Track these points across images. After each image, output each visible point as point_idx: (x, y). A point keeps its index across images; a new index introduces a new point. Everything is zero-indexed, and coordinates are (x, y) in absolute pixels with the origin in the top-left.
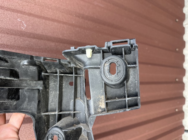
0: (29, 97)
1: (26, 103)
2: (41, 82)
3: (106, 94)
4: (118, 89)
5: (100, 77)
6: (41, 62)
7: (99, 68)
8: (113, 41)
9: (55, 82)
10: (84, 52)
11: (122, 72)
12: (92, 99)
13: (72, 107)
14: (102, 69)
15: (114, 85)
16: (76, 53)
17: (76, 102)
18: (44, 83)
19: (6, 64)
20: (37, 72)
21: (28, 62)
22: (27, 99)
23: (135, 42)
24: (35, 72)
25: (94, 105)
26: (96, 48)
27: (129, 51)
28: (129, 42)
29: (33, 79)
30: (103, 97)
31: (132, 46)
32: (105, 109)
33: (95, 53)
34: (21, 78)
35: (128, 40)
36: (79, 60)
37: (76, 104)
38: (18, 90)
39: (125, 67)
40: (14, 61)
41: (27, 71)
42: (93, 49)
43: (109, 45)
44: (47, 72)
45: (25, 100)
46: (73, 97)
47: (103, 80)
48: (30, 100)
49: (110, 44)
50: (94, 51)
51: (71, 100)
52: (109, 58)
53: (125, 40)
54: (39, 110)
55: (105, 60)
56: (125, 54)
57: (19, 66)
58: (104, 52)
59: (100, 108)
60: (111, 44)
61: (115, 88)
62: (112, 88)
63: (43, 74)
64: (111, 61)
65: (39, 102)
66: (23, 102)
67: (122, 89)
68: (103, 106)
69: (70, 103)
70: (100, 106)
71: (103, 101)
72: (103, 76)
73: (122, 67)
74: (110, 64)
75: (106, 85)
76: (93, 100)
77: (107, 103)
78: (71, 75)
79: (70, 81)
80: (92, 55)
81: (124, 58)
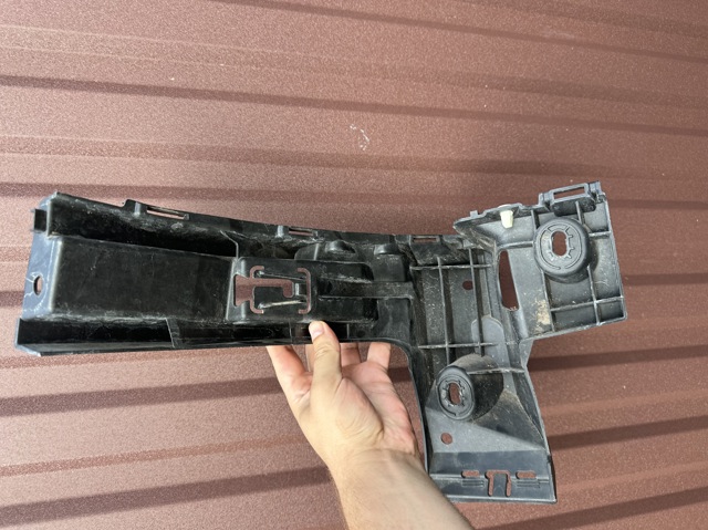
0: (394, 315)
1: (389, 324)
2: (410, 285)
3: (549, 295)
4: (576, 285)
5: (534, 262)
6: (407, 245)
7: (531, 245)
8: (554, 191)
9: (433, 284)
10: (496, 217)
11: (579, 248)
12: (521, 308)
13: (475, 336)
14: (538, 247)
15: (565, 276)
16: (481, 221)
17: (484, 323)
18: (415, 287)
19: (352, 255)
20: (401, 265)
21: (385, 248)
22: (391, 318)
23: (599, 188)
24: (398, 265)
25: (527, 320)
26: (521, 207)
27: (590, 206)
28: (587, 189)
29: (396, 279)
30: (544, 303)
31: (594, 195)
32: (550, 326)
33: (519, 216)
34: (376, 280)
35: (586, 185)
36: (487, 234)
37: (484, 328)
38: (374, 301)
39: (583, 238)
40: (364, 247)
41: (386, 266)
42: (515, 210)
43: (546, 199)
44: (416, 265)
45: (388, 319)
46: (475, 313)
47: (540, 267)
48: (397, 320)
49: (550, 196)
50: (517, 214)
51: (470, 321)
52: (549, 224)
53: (578, 186)
54: (413, 339)
55: (542, 229)
56: (583, 211)
57: (372, 257)
58: (537, 213)
59: (541, 325)
60: (552, 197)
61: (570, 283)
62: (562, 282)
63: (411, 268)
64: (554, 229)
65: (412, 322)
66: (385, 323)
67: (584, 284)
68: (546, 320)
69: (470, 328)
70: (539, 321)
71: (546, 310)
72: (540, 260)
73: (577, 238)
74: (553, 235)
75: (548, 277)
76: (524, 310)
77: (553, 314)
78: (467, 267)
79: (464, 279)
80: (514, 222)
81: (580, 221)
